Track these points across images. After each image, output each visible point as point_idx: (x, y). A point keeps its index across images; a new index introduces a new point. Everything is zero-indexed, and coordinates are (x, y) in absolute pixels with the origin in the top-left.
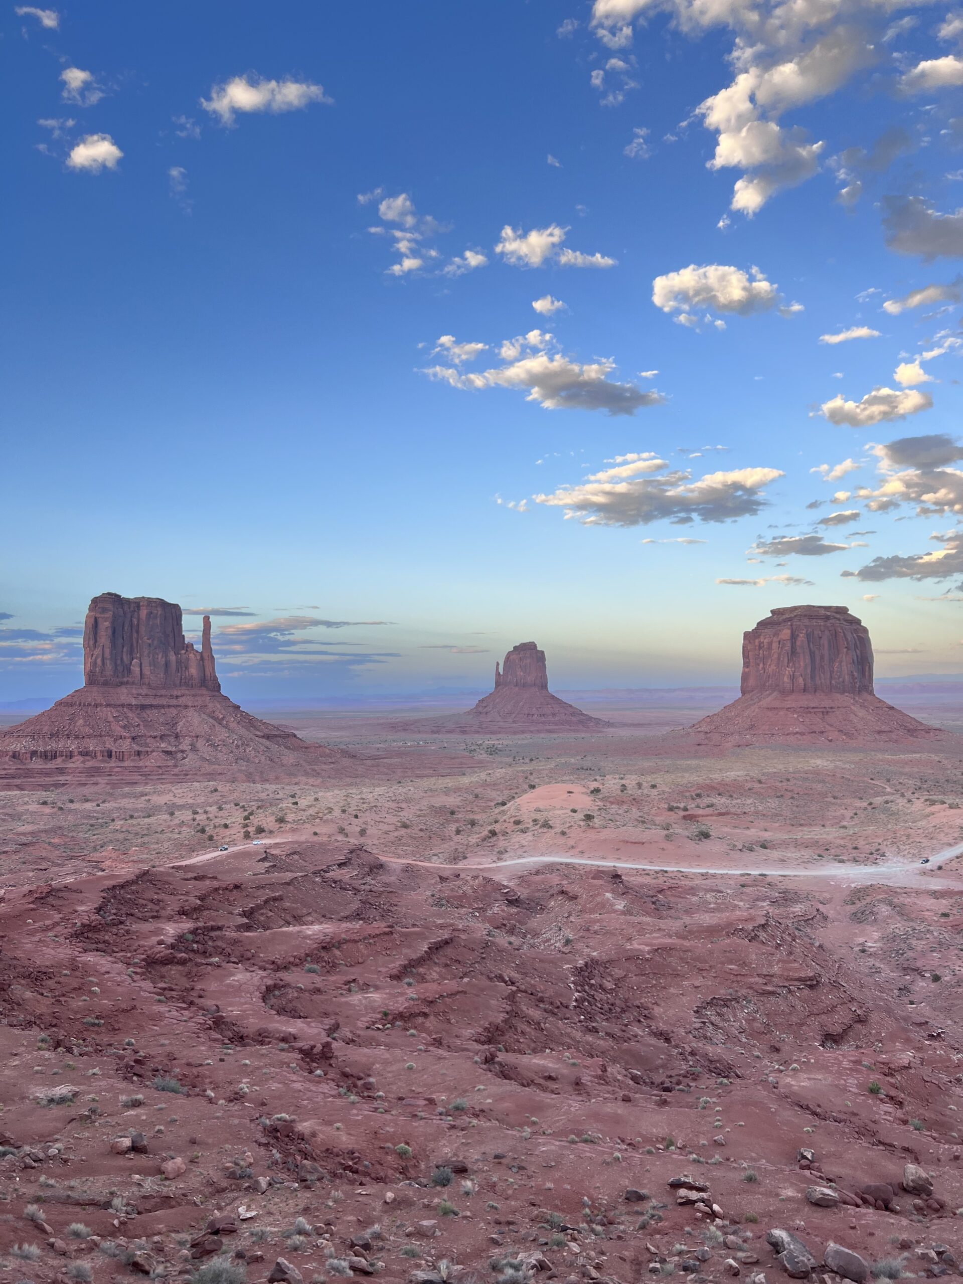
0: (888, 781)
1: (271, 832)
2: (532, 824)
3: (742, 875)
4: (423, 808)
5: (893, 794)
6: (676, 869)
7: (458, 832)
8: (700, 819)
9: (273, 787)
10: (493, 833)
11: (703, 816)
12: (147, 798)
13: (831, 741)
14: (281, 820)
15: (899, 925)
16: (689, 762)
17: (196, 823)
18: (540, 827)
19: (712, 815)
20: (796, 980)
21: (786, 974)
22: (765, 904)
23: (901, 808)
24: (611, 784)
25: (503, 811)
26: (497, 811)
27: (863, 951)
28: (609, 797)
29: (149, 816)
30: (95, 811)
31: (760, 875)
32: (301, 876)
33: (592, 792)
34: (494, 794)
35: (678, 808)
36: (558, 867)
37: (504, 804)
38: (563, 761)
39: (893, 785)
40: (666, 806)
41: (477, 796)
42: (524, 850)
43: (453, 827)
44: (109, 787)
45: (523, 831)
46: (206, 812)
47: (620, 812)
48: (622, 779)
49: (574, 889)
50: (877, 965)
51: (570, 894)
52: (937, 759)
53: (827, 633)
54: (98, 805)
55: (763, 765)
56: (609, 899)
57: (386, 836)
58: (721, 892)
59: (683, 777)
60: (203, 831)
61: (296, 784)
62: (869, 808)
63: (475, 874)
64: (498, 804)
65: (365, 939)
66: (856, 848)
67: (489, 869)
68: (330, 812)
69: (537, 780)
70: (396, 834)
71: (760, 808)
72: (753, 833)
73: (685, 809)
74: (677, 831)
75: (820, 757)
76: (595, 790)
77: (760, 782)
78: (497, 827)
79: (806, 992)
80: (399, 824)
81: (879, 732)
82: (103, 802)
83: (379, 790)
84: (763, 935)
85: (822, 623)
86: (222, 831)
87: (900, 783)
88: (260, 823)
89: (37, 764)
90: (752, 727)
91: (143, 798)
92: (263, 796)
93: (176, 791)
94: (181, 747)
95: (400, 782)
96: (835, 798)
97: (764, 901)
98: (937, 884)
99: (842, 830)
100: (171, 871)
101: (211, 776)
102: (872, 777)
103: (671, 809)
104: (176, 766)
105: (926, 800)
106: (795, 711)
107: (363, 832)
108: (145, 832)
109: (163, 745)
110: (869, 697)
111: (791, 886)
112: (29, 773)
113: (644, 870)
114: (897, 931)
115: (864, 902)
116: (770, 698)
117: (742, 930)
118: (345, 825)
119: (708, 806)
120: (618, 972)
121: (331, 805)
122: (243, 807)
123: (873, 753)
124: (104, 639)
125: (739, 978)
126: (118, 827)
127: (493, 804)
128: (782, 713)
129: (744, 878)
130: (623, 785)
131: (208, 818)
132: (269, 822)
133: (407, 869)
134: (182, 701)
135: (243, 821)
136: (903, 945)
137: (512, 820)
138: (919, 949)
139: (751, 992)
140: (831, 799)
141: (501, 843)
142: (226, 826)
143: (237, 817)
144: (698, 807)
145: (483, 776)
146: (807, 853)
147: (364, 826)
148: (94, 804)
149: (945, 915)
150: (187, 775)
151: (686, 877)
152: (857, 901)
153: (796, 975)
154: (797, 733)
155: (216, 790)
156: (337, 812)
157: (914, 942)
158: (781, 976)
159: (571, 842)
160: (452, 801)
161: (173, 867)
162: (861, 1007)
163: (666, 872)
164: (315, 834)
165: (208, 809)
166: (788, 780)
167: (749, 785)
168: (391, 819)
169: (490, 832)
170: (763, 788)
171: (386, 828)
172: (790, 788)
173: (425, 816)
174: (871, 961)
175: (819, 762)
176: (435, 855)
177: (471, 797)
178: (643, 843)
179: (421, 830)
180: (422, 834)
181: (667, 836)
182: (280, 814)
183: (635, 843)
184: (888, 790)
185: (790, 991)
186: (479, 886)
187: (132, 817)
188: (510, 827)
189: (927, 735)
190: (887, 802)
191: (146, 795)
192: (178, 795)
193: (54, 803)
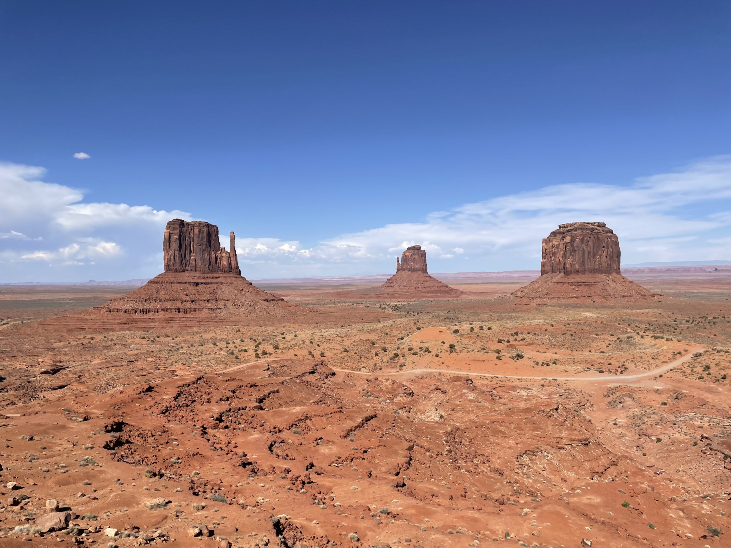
0: (629, 325)
1: (270, 354)
2: (419, 350)
3: (542, 380)
4: (356, 341)
5: (631, 332)
6: (503, 376)
7: (377, 354)
8: (517, 347)
9: (271, 329)
10: (397, 355)
11: (518, 345)
12: (201, 335)
13: (594, 302)
14: (276, 348)
15: (636, 409)
16: (510, 314)
17: (228, 349)
18: (424, 352)
19: (524, 345)
20: (577, 441)
21: (570, 437)
22: (556, 397)
23: (637, 341)
24: (465, 327)
25: (402, 343)
26: (399, 342)
27: (615, 424)
28: (463, 335)
29: (202, 345)
30: (171, 343)
31: (553, 380)
32: (288, 379)
33: (454, 332)
34: (396, 333)
35: (504, 341)
36: (435, 374)
37: (402, 338)
38: (436, 314)
39: (632, 327)
40: (497, 340)
41: (387, 334)
42: (415, 365)
43: (373, 352)
44: (179, 329)
45: (415, 354)
46: (234, 343)
47: (470, 343)
48: (471, 324)
49: (444, 387)
50: (624, 432)
51: (442, 390)
52: (659, 312)
53: (592, 238)
54: (173, 339)
55: (554, 316)
56: (464, 393)
57: (335, 356)
58: (531, 389)
59: (506, 323)
60: (232, 353)
61: (284, 327)
62: (618, 341)
63: (387, 378)
64: (399, 338)
65: (325, 415)
66: (610, 364)
67: (395, 375)
68: (304, 343)
69: (421, 325)
70: (341, 355)
71: (552, 341)
72: (550, 356)
73: (508, 341)
74: (503, 354)
75: (588, 311)
76: (455, 331)
77: (552, 326)
78: (399, 352)
79: (582, 447)
80: (343, 350)
81: (624, 296)
82: (177, 337)
83: (331, 331)
84: (555, 415)
85: (589, 232)
86: (243, 353)
87: (636, 326)
88: (264, 349)
89: (138, 316)
90: (547, 294)
91: (198, 335)
92: (266, 333)
93: (216, 331)
94: (219, 307)
95: (342, 326)
96: (597, 335)
97: (555, 394)
98: (659, 386)
99: (602, 354)
100: (216, 376)
101: (236, 323)
102: (620, 323)
103: (500, 341)
104: (216, 317)
105: (652, 337)
106: (573, 285)
107: (322, 355)
108: (200, 354)
109: (209, 305)
110: (618, 276)
111: (571, 386)
112: (134, 322)
113: (485, 376)
114: (635, 413)
115: (615, 396)
116: (558, 277)
117: (543, 411)
118: (312, 350)
119: (522, 340)
120: (470, 435)
121: (304, 339)
122: (255, 340)
123: (620, 309)
124: (175, 245)
125: (542, 439)
126: (185, 352)
127: (396, 338)
128: (565, 285)
129: (543, 381)
130: (472, 328)
131: (235, 346)
132: (270, 349)
133: (348, 375)
134: (218, 280)
135: (254, 348)
136: (639, 421)
137: (407, 348)
138: (649, 423)
139: (549, 447)
140: (594, 336)
141: (402, 360)
142: (245, 351)
143: (251, 346)
144: (516, 340)
145: (390, 322)
146: (580, 368)
147: (323, 351)
148: (171, 338)
149: (665, 404)
150: (223, 322)
151: (509, 380)
152: (611, 396)
153: (576, 438)
154: (574, 297)
155: (239, 331)
156: (308, 342)
157: (646, 420)
158: (567, 438)
159: (441, 360)
160: (373, 337)
161: (216, 374)
162: (614, 457)
163: (497, 377)
164: (296, 355)
165: (235, 341)
166: (569, 325)
167: (545, 327)
168: (338, 347)
169: (395, 354)
170: (553, 329)
171: (336, 352)
172: (569, 329)
173: (357, 345)
174: (620, 431)
175: (587, 314)
176: (363, 367)
177: (384, 335)
178: (484, 361)
179: (356, 353)
180: (356, 355)
181: (497, 357)
182: (276, 344)
183: (479, 361)
184: (629, 330)
185: (573, 447)
186: (390, 385)
187: (192, 346)
188: (407, 352)
189: (653, 298)
190: (628, 338)
191: (200, 333)
192: (218, 333)
193: (148, 338)
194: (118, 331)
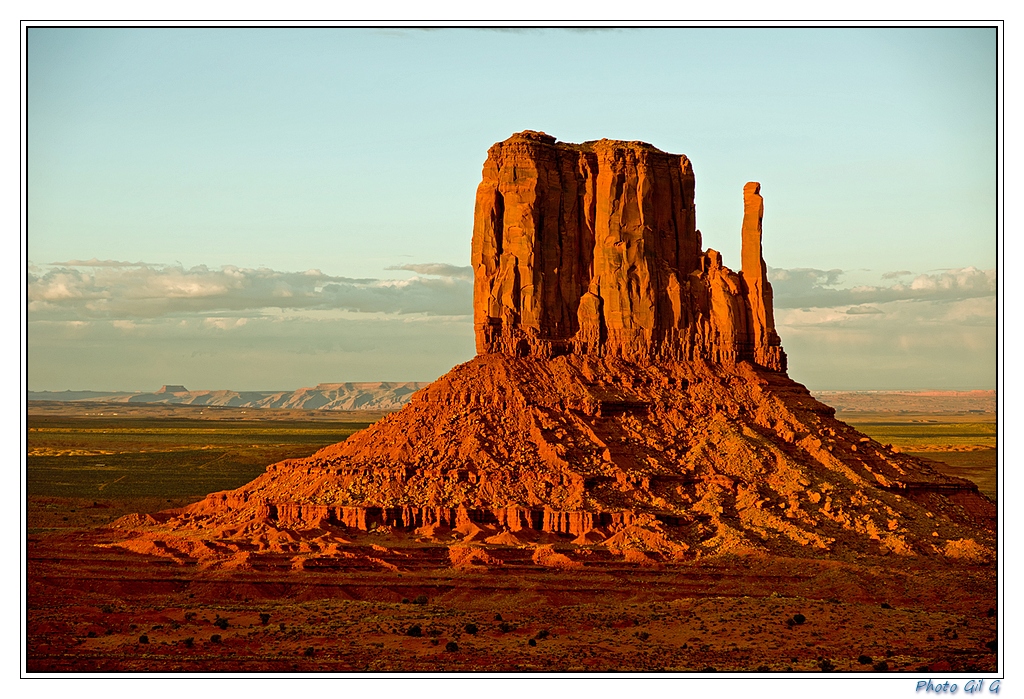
93: (705, 617)
109: (657, 502)
191: (637, 623)
192: (712, 629)
193: (434, 633)
194: (308, 599)
